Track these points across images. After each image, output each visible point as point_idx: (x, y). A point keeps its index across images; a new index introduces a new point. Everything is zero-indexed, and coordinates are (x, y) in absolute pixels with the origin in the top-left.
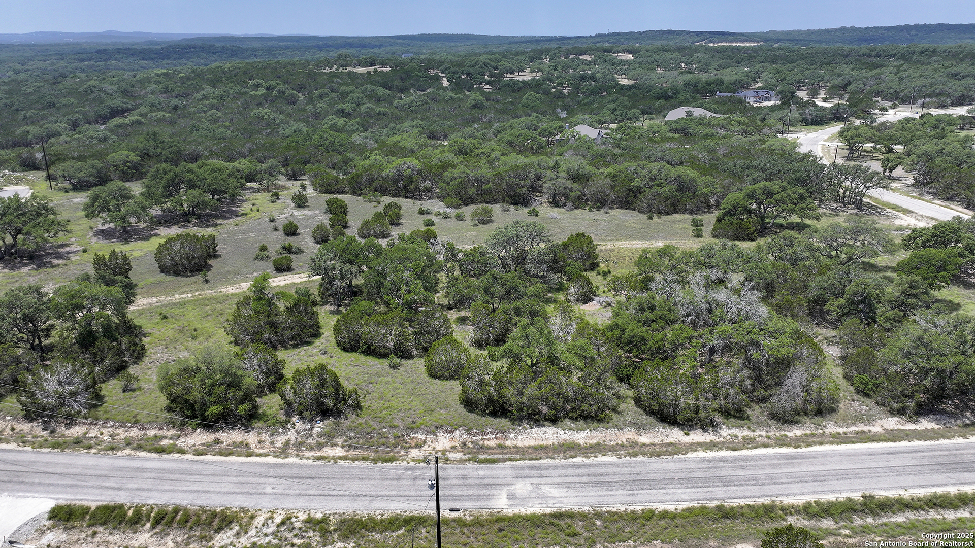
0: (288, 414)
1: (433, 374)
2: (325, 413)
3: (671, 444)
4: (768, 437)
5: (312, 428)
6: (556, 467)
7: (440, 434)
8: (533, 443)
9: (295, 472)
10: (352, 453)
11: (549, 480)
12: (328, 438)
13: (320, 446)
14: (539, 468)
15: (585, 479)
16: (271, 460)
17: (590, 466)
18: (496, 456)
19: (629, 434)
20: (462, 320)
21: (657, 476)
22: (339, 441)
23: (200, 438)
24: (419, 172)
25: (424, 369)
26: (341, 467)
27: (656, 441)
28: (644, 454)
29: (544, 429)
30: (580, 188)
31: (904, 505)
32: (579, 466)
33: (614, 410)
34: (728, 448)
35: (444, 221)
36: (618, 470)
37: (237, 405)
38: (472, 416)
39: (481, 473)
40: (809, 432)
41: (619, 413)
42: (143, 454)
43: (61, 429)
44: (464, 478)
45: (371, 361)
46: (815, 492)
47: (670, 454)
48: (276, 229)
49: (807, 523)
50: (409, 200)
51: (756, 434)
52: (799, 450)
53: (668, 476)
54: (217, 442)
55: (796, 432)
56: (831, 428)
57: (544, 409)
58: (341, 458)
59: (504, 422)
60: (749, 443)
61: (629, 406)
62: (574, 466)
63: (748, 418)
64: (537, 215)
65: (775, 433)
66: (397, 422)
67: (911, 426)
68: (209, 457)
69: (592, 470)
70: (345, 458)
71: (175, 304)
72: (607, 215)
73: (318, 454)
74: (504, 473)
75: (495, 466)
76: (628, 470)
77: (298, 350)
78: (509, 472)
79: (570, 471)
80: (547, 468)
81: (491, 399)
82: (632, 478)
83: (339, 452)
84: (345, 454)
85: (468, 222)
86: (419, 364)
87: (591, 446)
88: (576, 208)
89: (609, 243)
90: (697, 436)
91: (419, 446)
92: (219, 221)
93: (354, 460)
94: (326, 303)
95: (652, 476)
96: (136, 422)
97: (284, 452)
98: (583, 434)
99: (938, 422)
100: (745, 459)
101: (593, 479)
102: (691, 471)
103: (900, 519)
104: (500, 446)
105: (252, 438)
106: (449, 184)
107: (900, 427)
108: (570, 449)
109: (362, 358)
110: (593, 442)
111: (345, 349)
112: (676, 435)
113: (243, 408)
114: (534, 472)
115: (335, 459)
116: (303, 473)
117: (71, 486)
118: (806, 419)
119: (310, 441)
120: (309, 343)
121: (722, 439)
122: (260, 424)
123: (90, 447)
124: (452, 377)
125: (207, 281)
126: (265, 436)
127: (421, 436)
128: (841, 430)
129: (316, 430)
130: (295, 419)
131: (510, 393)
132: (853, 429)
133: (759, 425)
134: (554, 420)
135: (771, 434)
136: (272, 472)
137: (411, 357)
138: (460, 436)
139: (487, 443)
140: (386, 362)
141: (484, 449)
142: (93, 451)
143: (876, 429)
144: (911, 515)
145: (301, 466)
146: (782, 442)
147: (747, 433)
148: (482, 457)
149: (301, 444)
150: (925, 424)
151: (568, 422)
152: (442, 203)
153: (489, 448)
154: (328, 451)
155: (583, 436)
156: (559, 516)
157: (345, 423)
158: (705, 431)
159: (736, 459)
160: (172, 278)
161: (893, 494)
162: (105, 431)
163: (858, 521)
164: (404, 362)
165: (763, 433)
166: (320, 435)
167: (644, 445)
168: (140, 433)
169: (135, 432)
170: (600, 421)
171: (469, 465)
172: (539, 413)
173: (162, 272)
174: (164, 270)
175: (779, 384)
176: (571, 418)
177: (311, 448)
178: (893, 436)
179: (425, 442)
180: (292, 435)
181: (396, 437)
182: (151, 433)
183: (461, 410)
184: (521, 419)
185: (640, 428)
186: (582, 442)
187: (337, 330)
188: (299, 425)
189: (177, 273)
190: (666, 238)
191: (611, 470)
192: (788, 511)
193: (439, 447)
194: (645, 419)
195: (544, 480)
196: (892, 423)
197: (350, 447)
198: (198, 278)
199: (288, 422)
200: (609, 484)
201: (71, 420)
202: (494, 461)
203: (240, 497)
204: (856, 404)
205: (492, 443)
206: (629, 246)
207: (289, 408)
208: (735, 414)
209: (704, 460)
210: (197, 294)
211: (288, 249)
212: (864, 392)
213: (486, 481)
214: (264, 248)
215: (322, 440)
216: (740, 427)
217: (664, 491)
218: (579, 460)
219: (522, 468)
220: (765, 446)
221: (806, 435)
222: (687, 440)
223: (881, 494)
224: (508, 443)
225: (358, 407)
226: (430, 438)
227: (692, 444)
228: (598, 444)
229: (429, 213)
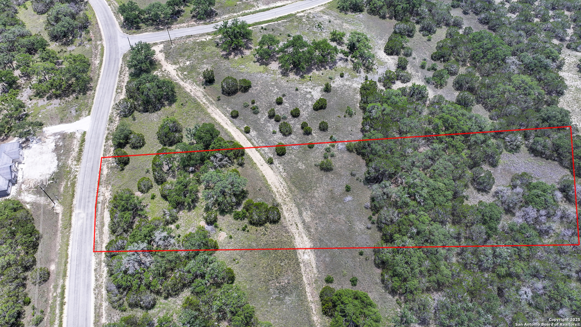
4: (102, 282)
31: (61, 313)
35: (322, 151)
39: (91, 205)
40: (104, 296)
44: (89, 202)
46: (70, 289)
49: (60, 285)
51: (104, 279)
52: (92, 290)
53: (84, 250)
55: (104, 292)
56: (106, 305)
60: (99, 276)
63: (110, 276)
64: (348, 191)
66: (115, 181)
72: (366, 228)
75: (94, 208)
76: (88, 240)
77: (160, 144)
78: (91, 212)
100: (89, 272)
103: (57, 311)
110: (104, 231)
121: (102, 268)
125: (218, 100)
128: (103, 307)
132: (104, 312)
135: (104, 283)
138: (109, 197)
139: (106, 204)
143: (103, 320)
144: (58, 315)
147: (105, 276)
148: (99, 204)
149: (109, 164)
152: (354, 142)
157: (115, 169)
161: (65, 311)
163: (58, 299)
166: (111, 166)
167: (102, 245)
171: (95, 202)
179: (107, 190)
180: (112, 160)
181: (109, 183)
186: (104, 228)
192: (64, 281)
193: (105, 194)
202: (97, 208)
209: (90, 261)
217: (76, 248)
220: (96, 280)
221: (102, 295)
223: (65, 307)
228: (102, 233)
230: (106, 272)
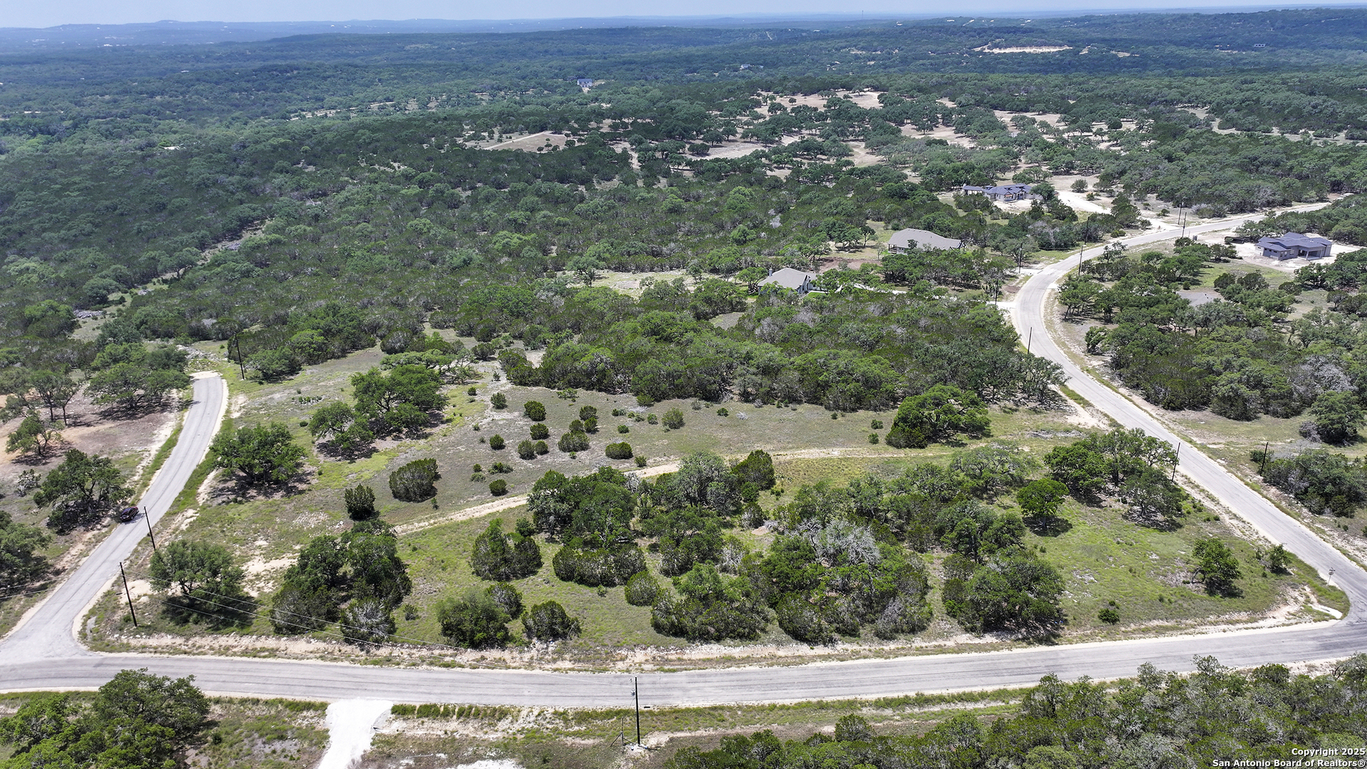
0: (529, 637)
1: (631, 601)
2: (555, 636)
3: (800, 656)
4: (870, 651)
5: (547, 648)
6: (716, 675)
7: (637, 650)
8: (702, 657)
9: (541, 680)
10: (577, 666)
11: (710, 684)
12: (560, 655)
13: (555, 661)
14: (704, 675)
15: (734, 683)
16: (522, 671)
17: (739, 673)
18: (676, 667)
19: (771, 649)
20: (653, 548)
21: (783, 681)
22: (567, 656)
23: (470, 655)
24: (613, 365)
25: (624, 597)
26: (571, 676)
27: (790, 654)
28: (779, 664)
29: (711, 646)
30: (769, 382)
31: (941, 699)
32: (732, 674)
33: (763, 630)
34: (839, 659)
35: (638, 424)
36: (758, 676)
37: (496, 632)
38: (660, 636)
39: (665, 680)
40: (900, 646)
41: (766, 632)
42: (436, 668)
43: (373, 650)
44: (654, 683)
45: (583, 589)
46: (886, 692)
47: (797, 664)
48: (483, 441)
49: (874, 712)
50: (603, 394)
51: (862, 648)
52: (889, 660)
53: (791, 681)
54: (483, 658)
55: (892, 646)
56: (918, 642)
57: (712, 630)
58: (570, 670)
59: (683, 641)
60: (856, 655)
61: (774, 628)
62: (728, 674)
63: (859, 636)
64: (726, 415)
65: (875, 647)
66: (607, 642)
67: (977, 641)
68: (480, 670)
69: (741, 677)
70: (573, 669)
71: (417, 534)
72: (794, 413)
73: (555, 666)
74: (680, 679)
75: (675, 674)
76: (765, 676)
77: (526, 579)
78: (684, 679)
79: (726, 678)
80: (710, 675)
81: (673, 624)
82: (767, 682)
83: (568, 665)
84: (572, 666)
85: (660, 425)
86: (619, 591)
87: (743, 659)
88: (765, 403)
89: (788, 452)
90: (820, 650)
91: (622, 660)
92: (428, 430)
93: (579, 671)
94: (541, 530)
95: (780, 681)
96: (424, 644)
97: (530, 665)
98: (738, 650)
99: (998, 636)
100: (847, 668)
101: (740, 683)
102: (808, 676)
103: (936, 709)
104: (679, 659)
105: (506, 655)
106: (641, 378)
107: (969, 642)
108: (729, 660)
109: (577, 586)
110: (745, 655)
111: (563, 579)
112: (804, 649)
113: (500, 635)
114: (701, 679)
115: (567, 671)
116: (546, 681)
117: (398, 692)
118: (902, 636)
119: (547, 657)
120: (534, 573)
121: (835, 652)
122: (510, 645)
123: (398, 664)
124: (645, 603)
125: (436, 507)
126: (515, 654)
127: (624, 652)
128: (924, 645)
129: (550, 649)
130: (535, 640)
131: (687, 622)
132: (934, 643)
133: (866, 641)
134: (718, 639)
135: (872, 648)
136: (526, 680)
137: (613, 585)
138: (651, 652)
139: (670, 657)
140: (595, 590)
141: (668, 661)
142: (402, 666)
143: (950, 643)
144: (944, 706)
145: (544, 676)
146: (878, 654)
147: (855, 647)
148: (666, 667)
149: (541, 659)
150: (989, 639)
151: (728, 641)
152: (635, 399)
153: (671, 661)
154: (560, 664)
155: (738, 651)
156: (714, 708)
157: (571, 643)
158: (825, 645)
159: (841, 668)
160: (404, 504)
161: (936, 692)
162: (403, 651)
163: (908, 710)
164: (609, 589)
165: (867, 647)
166: (554, 653)
167: (780, 657)
168: (429, 653)
169: (425, 652)
170: (751, 639)
171: (658, 673)
172: (708, 633)
173: (395, 497)
174: (396, 495)
175: (882, 611)
176: (731, 637)
177: (549, 662)
178: (960, 649)
179: (627, 657)
180: (534, 652)
181: (607, 653)
182: (437, 652)
183: (652, 630)
184: (694, 639)
185: (779, 643)
186: (737, 656)
187: (555, 561)
188: (539, 645)
189: (409, 499)
190: (843, 445)
191: (752, 677)
192: (863, 704)
193: (637, 660)
194: (785, 636)
195: (707, 684)
196: (965, 638)
197: (575, 661)
198: (428, 503)
199: (530, 643)
200: (750, 687)
201: (378, 643)
202: (674, 671)
203: (508, 698)
204: (942, 624)
205: (673, 657)
206: (807, 456)
207: (529, 631)
208: (850, 632)
209: (819, 668)
210: (432, 521)
211: (499, 469)
212: (952, 613)
213: (668, 685)
214: (477, 469)
215: (555, 656)
216: (851, 642)
217: (786, 690)
218: (733, 669)
219: (693, 676)
220: (866, 657)
221: (897, 648)
222: (812, 653)
223: (927, 693)
224: (685, 657)
225: (578, 630)
226: (631, 653)
227: (814, 656)
228: (749, 657)
229: (622, 414)
230: (847, 646)
